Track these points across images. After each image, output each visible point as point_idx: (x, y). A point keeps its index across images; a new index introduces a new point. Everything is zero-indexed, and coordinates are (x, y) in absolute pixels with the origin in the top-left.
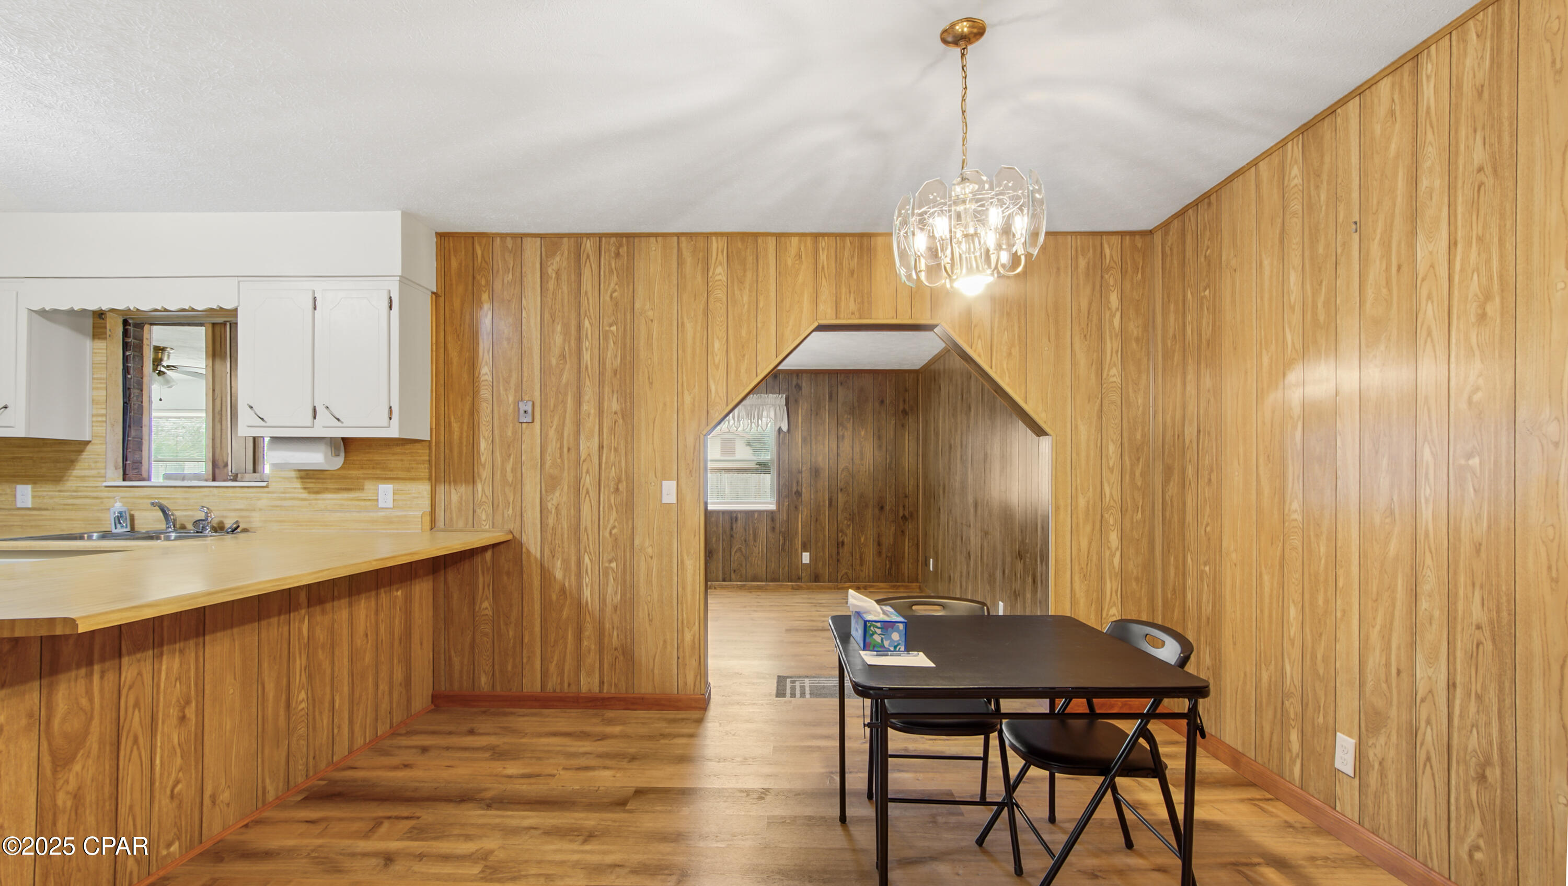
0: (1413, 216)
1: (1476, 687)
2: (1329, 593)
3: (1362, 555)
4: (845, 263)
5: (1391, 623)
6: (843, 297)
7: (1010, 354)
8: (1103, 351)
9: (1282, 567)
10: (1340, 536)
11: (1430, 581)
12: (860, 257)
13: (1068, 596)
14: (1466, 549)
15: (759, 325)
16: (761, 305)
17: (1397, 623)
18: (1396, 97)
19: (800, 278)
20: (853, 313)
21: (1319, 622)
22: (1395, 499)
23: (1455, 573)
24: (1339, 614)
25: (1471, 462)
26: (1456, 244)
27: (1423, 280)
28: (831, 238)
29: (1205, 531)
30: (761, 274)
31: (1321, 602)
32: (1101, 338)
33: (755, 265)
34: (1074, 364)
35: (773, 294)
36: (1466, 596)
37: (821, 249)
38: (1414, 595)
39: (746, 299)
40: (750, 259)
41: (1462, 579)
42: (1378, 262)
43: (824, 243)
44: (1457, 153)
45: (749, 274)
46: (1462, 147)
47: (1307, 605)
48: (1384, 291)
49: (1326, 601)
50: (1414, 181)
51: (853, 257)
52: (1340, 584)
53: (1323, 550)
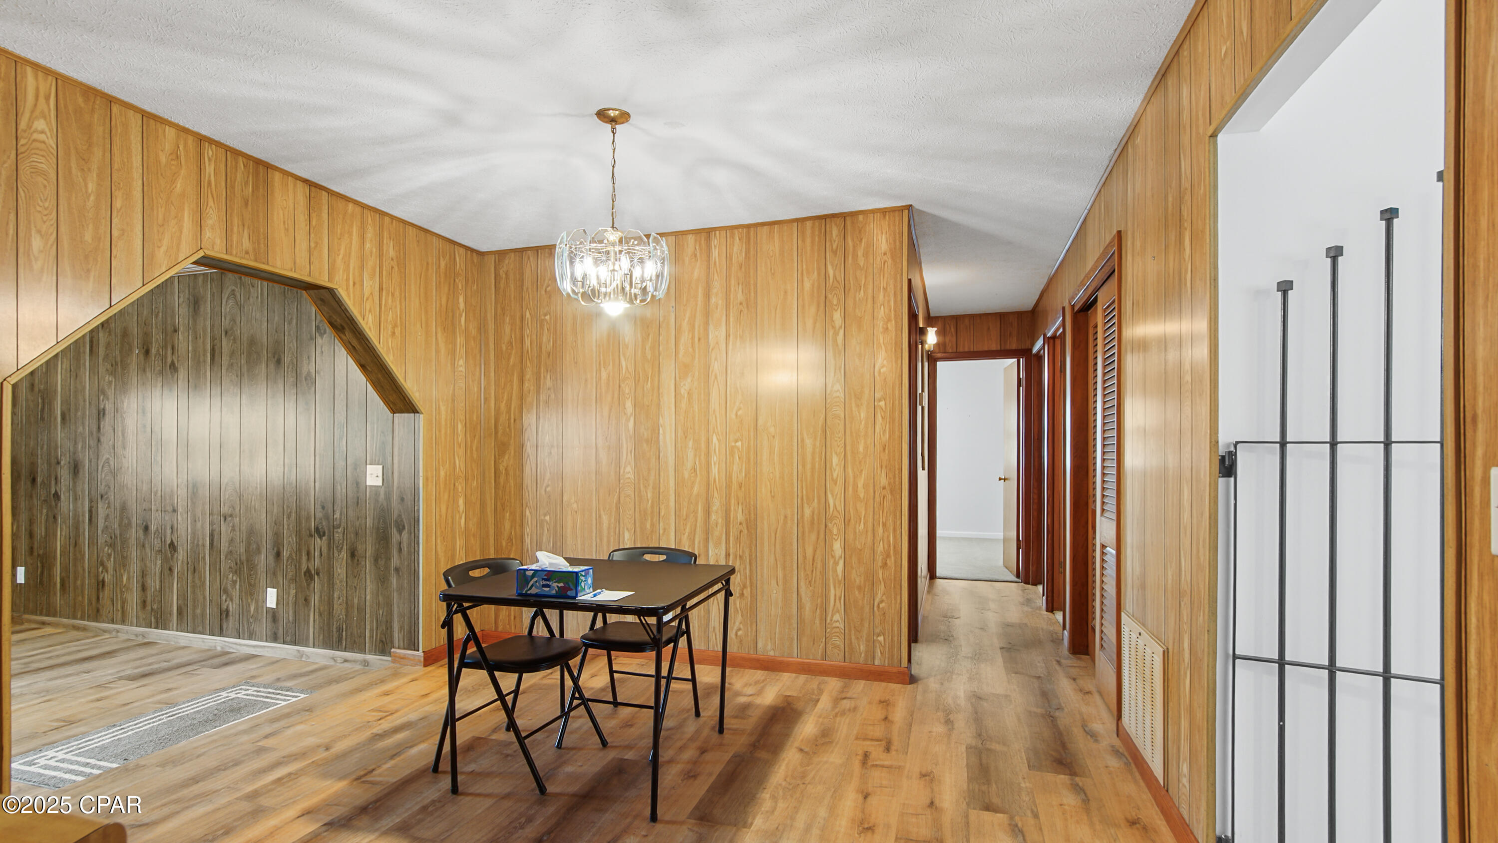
0: (707, 314)
1: (739, 553)
2: (654, 520)
3: (677, 495)
4: (238, 188)
5: (695, 530)
6: (235, 229)
7: (394, 333)
8: (455, 344)
9: (618, 509)
10: (662, 486)
11: (717, 505)
12: (256, 188)
13: (434, 557)
14: (735, 486)
15: (115, 233)
16: (118, 204)
17: (698, 529)
18: (697, 248)
19: (179, 186)
20: (247, 253)
21: (647, 538)
22: (697, 463)
23: (729, 498)
24: (661, 532)
25: (737, 444)
26: (729, 336)
27: (712, 349)
28: (220, 150)
29: (545, 491)
30: (117, 159)
31: (648, 526)
32: (454, 332)
33: (108, 141)
34: (438, 351)
35: (137, 194)
36: (735, 510)
37: (206, 159)
38: (708, 513)
39: (91, 187)
40: (99, 131)
41: (733, 501)
42: (687, 333)
43: (210, 153)
44: (730, 291)
45: (98, 153)
46: (732, 289)
47: (638, 529)
48: (691, 350)
49: (652, 525)
50: (708, 296)
51: (247, 183)
52: (662, 514)
53: (650, 495)
